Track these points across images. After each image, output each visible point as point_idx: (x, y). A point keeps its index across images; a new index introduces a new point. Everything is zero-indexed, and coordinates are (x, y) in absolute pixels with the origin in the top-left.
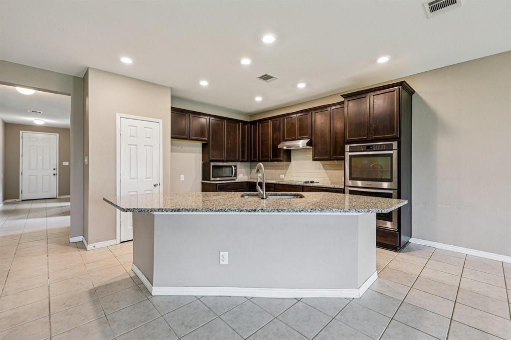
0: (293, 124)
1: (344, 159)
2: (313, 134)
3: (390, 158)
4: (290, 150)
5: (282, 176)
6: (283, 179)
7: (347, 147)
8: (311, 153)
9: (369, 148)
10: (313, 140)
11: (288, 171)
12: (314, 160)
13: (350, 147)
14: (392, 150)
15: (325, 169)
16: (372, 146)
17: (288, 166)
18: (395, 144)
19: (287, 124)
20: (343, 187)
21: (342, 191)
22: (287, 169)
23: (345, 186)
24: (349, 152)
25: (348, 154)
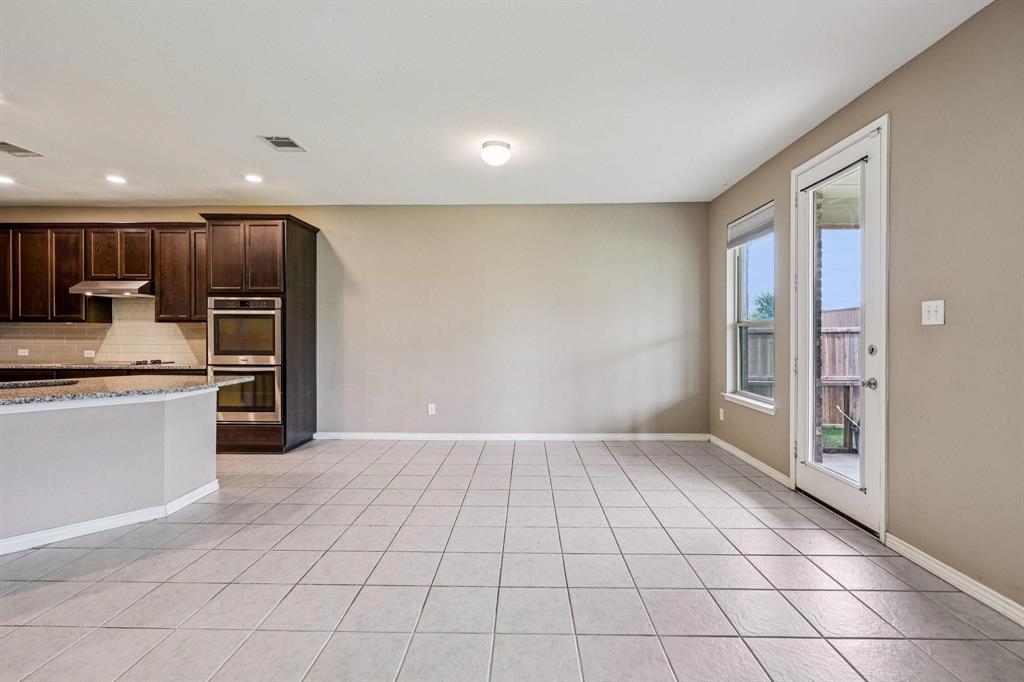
0: (112, 248)
1: (206, 321)
2: (158, 273)
3: (271, 320)
4: (110, 299)
5: (89, 354)
6: (91, 360)
7: (211, 301)
8: (152, 307)
9: (243, 305)
10: (157, 284)
11: (105, 341)
12: (159, 320)
13: (215, 301)
14: (274, 309)
15: (187, 338)
16: (248, 301)
17: (104, 332)
18: (278, 301)
19: (95, 245)
20: (204, 367)
21: (204, 372)
22: (102, 339)
23: (207, 365)
24: (214, 309)
25: (212, 313)
